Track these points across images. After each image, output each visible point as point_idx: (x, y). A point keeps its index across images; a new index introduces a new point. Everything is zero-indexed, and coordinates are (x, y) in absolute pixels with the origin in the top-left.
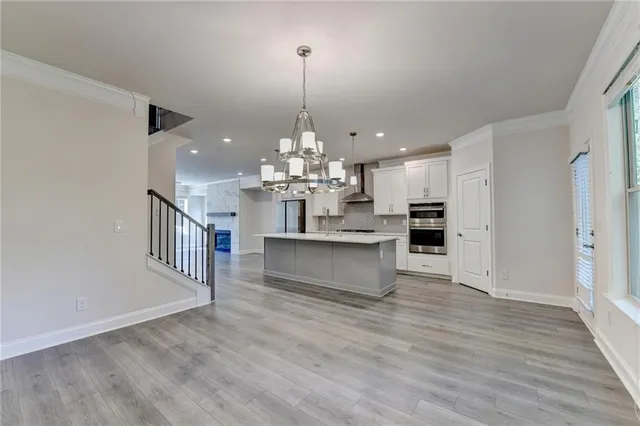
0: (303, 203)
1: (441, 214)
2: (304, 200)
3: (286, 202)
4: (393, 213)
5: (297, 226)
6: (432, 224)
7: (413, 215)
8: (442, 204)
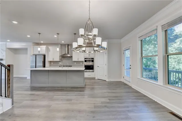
0: (45, 56)
1: (93, 61)
2: (45, 55)
3: (36, 55)
4: (79, 61)
5: (42, 65)
6: (90, 64)
7: (86, 61)
8: (93, 58)
